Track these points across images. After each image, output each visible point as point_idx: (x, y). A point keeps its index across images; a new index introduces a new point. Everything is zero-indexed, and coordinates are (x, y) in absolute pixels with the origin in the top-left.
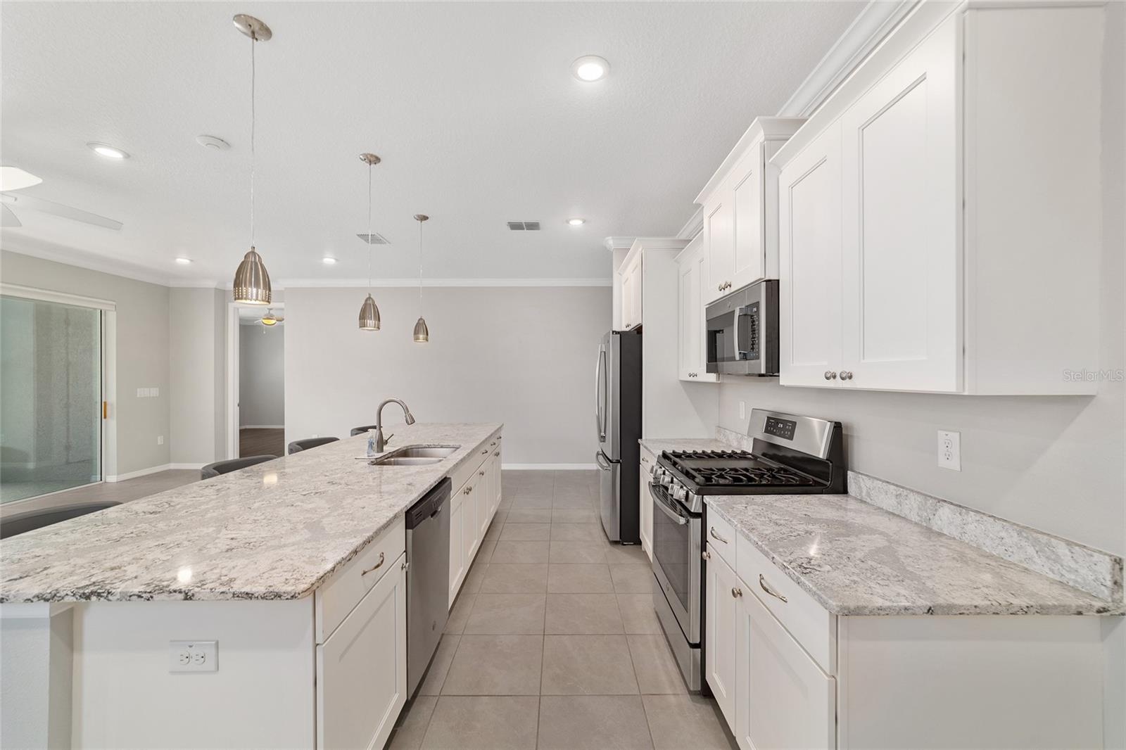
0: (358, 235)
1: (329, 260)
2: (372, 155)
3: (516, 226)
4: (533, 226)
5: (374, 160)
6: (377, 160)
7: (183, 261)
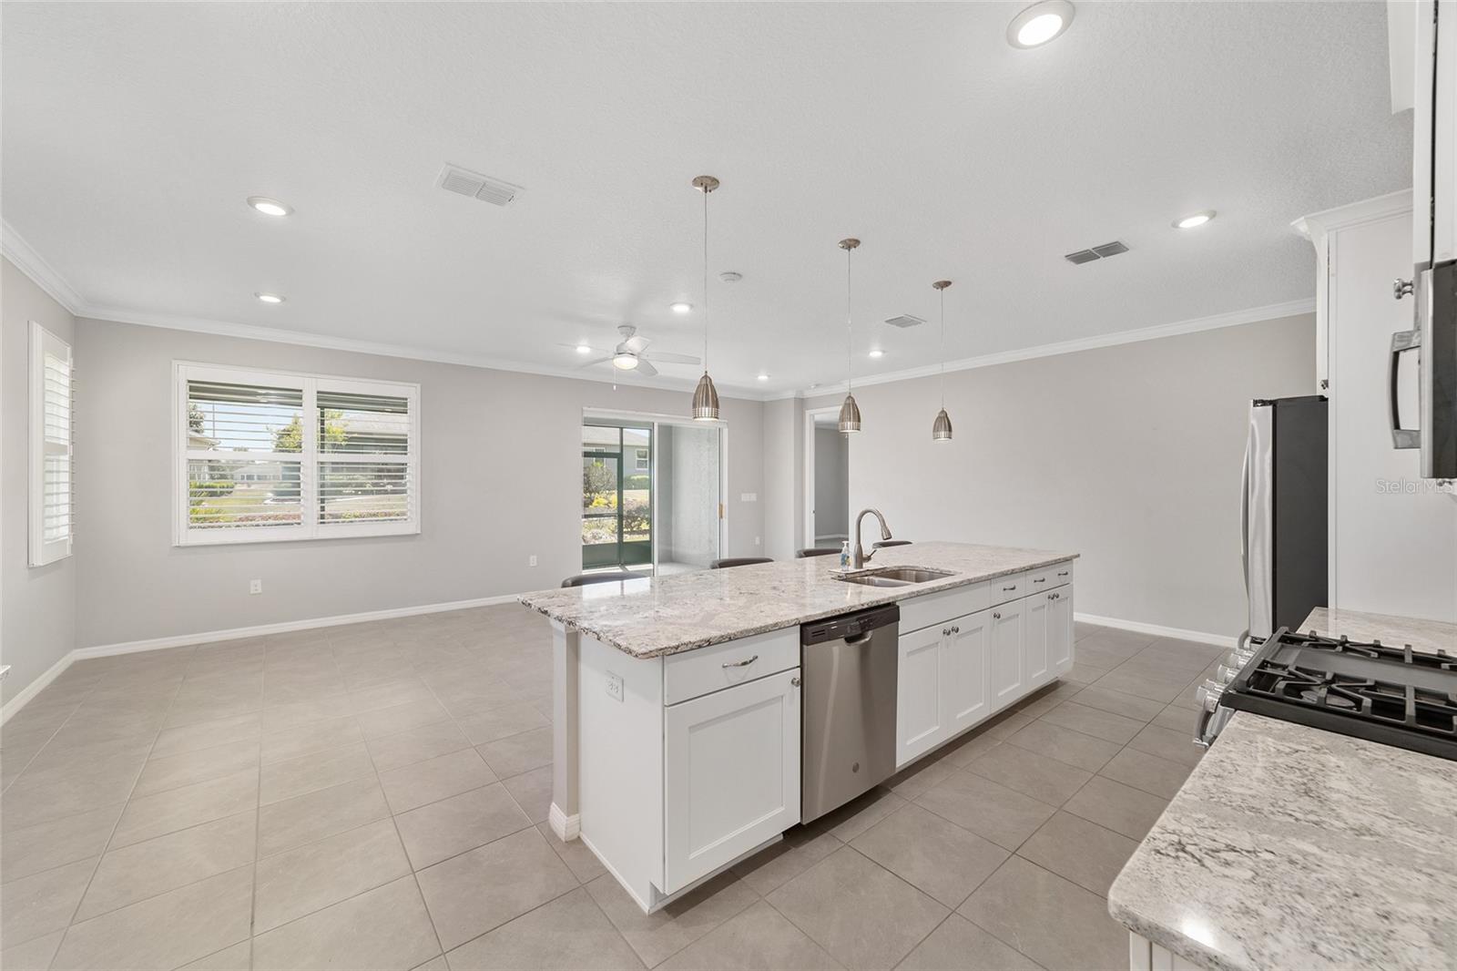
0: (887, 321)
1: (876, 354)
2: (850, 240)
3: (1081, 258)
4: (1111, 249)
5: (851, 244)
6: (856, 243)
7: (763, 378)
